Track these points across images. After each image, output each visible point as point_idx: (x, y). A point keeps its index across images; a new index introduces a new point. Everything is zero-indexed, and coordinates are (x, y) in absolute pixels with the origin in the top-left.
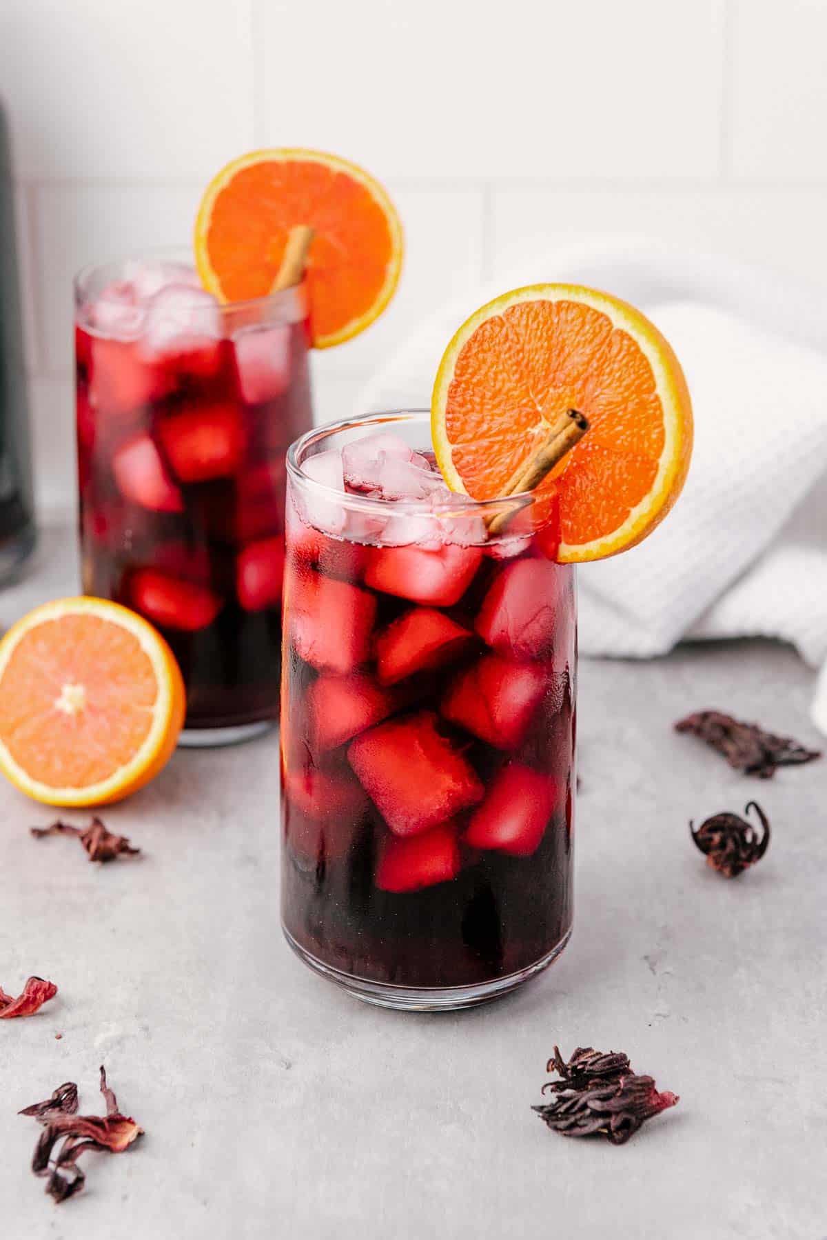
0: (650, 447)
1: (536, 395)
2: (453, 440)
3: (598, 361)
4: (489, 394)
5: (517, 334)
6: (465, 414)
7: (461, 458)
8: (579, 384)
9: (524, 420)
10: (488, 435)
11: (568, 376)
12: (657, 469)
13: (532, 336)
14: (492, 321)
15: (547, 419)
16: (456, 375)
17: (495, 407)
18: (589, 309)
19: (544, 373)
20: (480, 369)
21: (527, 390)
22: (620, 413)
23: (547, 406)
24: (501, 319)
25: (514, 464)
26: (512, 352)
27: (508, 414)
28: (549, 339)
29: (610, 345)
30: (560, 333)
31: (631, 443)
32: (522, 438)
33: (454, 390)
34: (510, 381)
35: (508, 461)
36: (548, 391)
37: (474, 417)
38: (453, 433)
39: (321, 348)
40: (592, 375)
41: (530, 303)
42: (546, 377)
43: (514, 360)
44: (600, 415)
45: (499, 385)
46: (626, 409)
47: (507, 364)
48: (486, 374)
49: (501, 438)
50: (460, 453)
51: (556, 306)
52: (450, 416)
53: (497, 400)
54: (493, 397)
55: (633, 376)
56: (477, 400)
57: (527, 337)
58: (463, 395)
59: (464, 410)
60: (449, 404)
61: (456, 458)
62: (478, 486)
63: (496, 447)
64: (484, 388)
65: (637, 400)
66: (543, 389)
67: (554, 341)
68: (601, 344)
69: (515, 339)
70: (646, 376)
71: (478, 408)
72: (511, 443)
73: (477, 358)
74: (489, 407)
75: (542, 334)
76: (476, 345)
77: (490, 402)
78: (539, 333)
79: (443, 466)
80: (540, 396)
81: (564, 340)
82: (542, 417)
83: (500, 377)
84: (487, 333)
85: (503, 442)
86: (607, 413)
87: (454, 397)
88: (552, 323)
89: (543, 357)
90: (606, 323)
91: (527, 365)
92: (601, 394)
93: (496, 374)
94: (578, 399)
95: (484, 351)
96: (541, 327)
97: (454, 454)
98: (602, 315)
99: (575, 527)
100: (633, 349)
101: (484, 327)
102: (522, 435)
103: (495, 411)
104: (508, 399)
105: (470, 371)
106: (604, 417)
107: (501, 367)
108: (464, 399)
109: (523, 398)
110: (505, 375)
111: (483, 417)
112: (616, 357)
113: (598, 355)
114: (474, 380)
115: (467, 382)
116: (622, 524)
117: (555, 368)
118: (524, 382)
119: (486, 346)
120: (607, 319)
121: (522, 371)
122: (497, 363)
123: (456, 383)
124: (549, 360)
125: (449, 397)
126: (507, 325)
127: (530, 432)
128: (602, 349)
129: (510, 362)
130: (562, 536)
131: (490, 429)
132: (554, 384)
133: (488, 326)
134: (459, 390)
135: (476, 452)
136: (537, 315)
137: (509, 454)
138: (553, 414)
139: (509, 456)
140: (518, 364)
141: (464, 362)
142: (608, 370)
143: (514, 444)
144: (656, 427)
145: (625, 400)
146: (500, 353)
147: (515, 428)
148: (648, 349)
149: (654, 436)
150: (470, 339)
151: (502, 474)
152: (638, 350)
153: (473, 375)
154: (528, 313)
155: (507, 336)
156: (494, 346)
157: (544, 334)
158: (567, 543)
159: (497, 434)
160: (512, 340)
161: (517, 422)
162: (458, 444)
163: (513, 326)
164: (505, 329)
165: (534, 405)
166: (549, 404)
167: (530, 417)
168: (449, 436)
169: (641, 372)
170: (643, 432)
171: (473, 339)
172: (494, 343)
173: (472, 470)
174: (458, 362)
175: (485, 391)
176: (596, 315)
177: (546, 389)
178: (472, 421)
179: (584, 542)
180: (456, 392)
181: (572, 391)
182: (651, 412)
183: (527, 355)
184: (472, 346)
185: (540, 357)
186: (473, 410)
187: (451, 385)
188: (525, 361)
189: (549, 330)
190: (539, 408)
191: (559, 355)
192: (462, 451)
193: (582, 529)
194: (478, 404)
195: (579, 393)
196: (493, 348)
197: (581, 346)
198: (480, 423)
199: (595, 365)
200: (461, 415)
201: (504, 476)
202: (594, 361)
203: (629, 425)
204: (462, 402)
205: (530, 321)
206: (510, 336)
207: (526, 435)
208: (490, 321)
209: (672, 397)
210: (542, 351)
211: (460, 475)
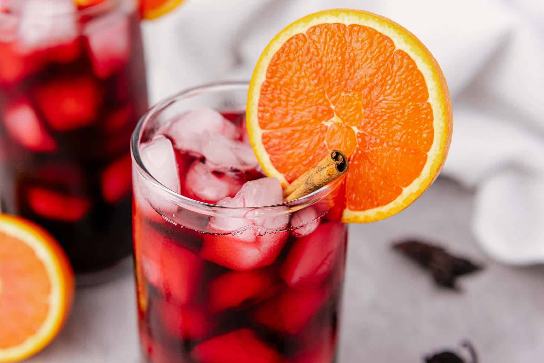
0: (421, 143)
1: (331, 97)
2: (263, 126)
3: (383, 74)
4: (292, 94)
5: (317, 48)
6: (273, 108)
7: (268, 141)
8: (365, 91)
9: (320, 115)
10: (291, 125)
11: (358, 83)
12: (425, 160)
13: (329, 51)
14: (297, 36)
15: (338, 115)
16: (267, 77)
17: (297, 104)
18: (376, 32)
19: (337, 81)
20: (286, 73)
21: (323, 93)
22: (398, 116)
23: (339, 106)
24: (303, 35)
25: (311, 149)
26: (312, 62)
27: (307, 110)
28: (343, 54)
29: (393, 62)
30: (352, 50)
31: (406, 139)
32: (318, 128)
33: (265, 89)
34: (310, 85)
35: (306, 145)
36: (340, 94)
37: (280, 111)
38: (263, 121)
40: (377, 85)
41: (328, 24)
42: (339, 83)
43: (314, 69)
44: (382, 116)
45: (301, 87)
46: (403, 112)
47: (308, 71)
48: (292, 77)
49: (300, 128)
50: (268, 136)
51: (348, 27)
52: (262, 108)
53: (300, 98)
54: (296, 96)
55: (410, 88)
56: (283, 97)
57: (325, 53)
58: (272, 93)
59: (272, 105)
60: (261, 100)
61: (266, 140)
62: (282, 162)
63: (297, 135)
64: (289, 89)
65: (412, 107)
66: (336, 93)
67: (347, 56)
68: (386, 61)
69: (316, 53)
70: (421, 88)
71: (283, 103)
72: (309, 132)
73: (285, 66)
74: (293, 103)
76: (284, 55)
77: (294, 100)
78: (335, 49)
79: (254, 145)
80: (333, 98)
81: (355, 56)
82: (335, 114)
83: (302, 81)
84: (293, 47)
85: (303, 131)
86: (387, 115)
87: (265, 94)
88: (346, 42)
89: (337, 68)
90: (389, 44)
91: (324, 74)
92: (384, 100)
93: (299, 78)
94: (365, 103)
95: (289, 60)
96: (336, 45)
97: (264, 137)
98: (387, 38)
99: (358, 199)
100: (411, 66)
101: (291, 41)
102: (318, 126)
103: (298, 107)
104: (307, 99)
105: (278, 75)
106: (385, 118)
107: (303, 74)
108: (273, 96)
109: (320, 99)
110: (306, 80)
111: (288, 110)
112: (396, 72)
113: (382, 70)
114: (282, 83)
115: (276, 84)
116: (395, 198)
117: (347, 77)
118: (321, 86)
119: (292, 56)
120: (391, 41)
121: (320, 77)
122: (301, 69)
123: (267, 84)
124: (342, 71)
125: (262, 94)
126: (309, 41)
127: (324, 124)
128: (386, 65)
129: (310, 70)
130: (347, 203)
131: (293, 120)
132: (346, 89)
133: (294, 41)
134: (269, 89)
135: (281, 137)
136: (334, 34)
137: (306, 140)
138: (344, 112)
139: (306, 142)
140: (317, 72)
141: (274, 68)
142: (389, 82)
143: (311, 133)
144: (427, 128)
146: (303, 62)
147: (312, 121)
148: (423, 67)
149: (425, 135)
150: (279, 51)
151: (301, 155)
152: (415, 67)
153: (281, 78)
154: (326, 33)
155: (309, 49)
156: (298, 57)
157: (339, 51)
158: (350, 209)
159: (299, 124)
160: (313, 53)
161: (315, 117)
162: (268, 129)
163: (314, 42)
164: (307, 43)
165: (328, 106)
166: (341, 105)
167: (325, 113)
168: (260, 124)
169: (417, 85)
170: (416, 132)
171: (282, 50)
172: (298, 54)
173: (277, 150)
174: (269, 67)
175: (290, 91)
176: (382, 38)
177: (339, 93)
178: (279, 113)
179: (364, 209)
180: (267, 91)
181: (360, 96)
182: (424, 116)
183: (324, 66)
184: (281, 55)
185: (336, 66)
186: (280, 105)
187: (263, 85)
188: (323, 70)
189: (343, 46)
190: (333, 107)
191: (350, 68)
192: (270, 135)
193: (363, 201)
194: (284, 101)
195: (366, 97)
196: (297, 59)
197: (369, 61)
198: (286, 114)
199: (380, 78)
200: (270, 109)
202: (379, 73)
203: (406, 125)
204: (271, 98)
205: (328, 39)
206: (312, 50)
207: (321, 127)
208: (296, 37)
209: (440, 106)
210: (337, 63)
211: (268, 152)
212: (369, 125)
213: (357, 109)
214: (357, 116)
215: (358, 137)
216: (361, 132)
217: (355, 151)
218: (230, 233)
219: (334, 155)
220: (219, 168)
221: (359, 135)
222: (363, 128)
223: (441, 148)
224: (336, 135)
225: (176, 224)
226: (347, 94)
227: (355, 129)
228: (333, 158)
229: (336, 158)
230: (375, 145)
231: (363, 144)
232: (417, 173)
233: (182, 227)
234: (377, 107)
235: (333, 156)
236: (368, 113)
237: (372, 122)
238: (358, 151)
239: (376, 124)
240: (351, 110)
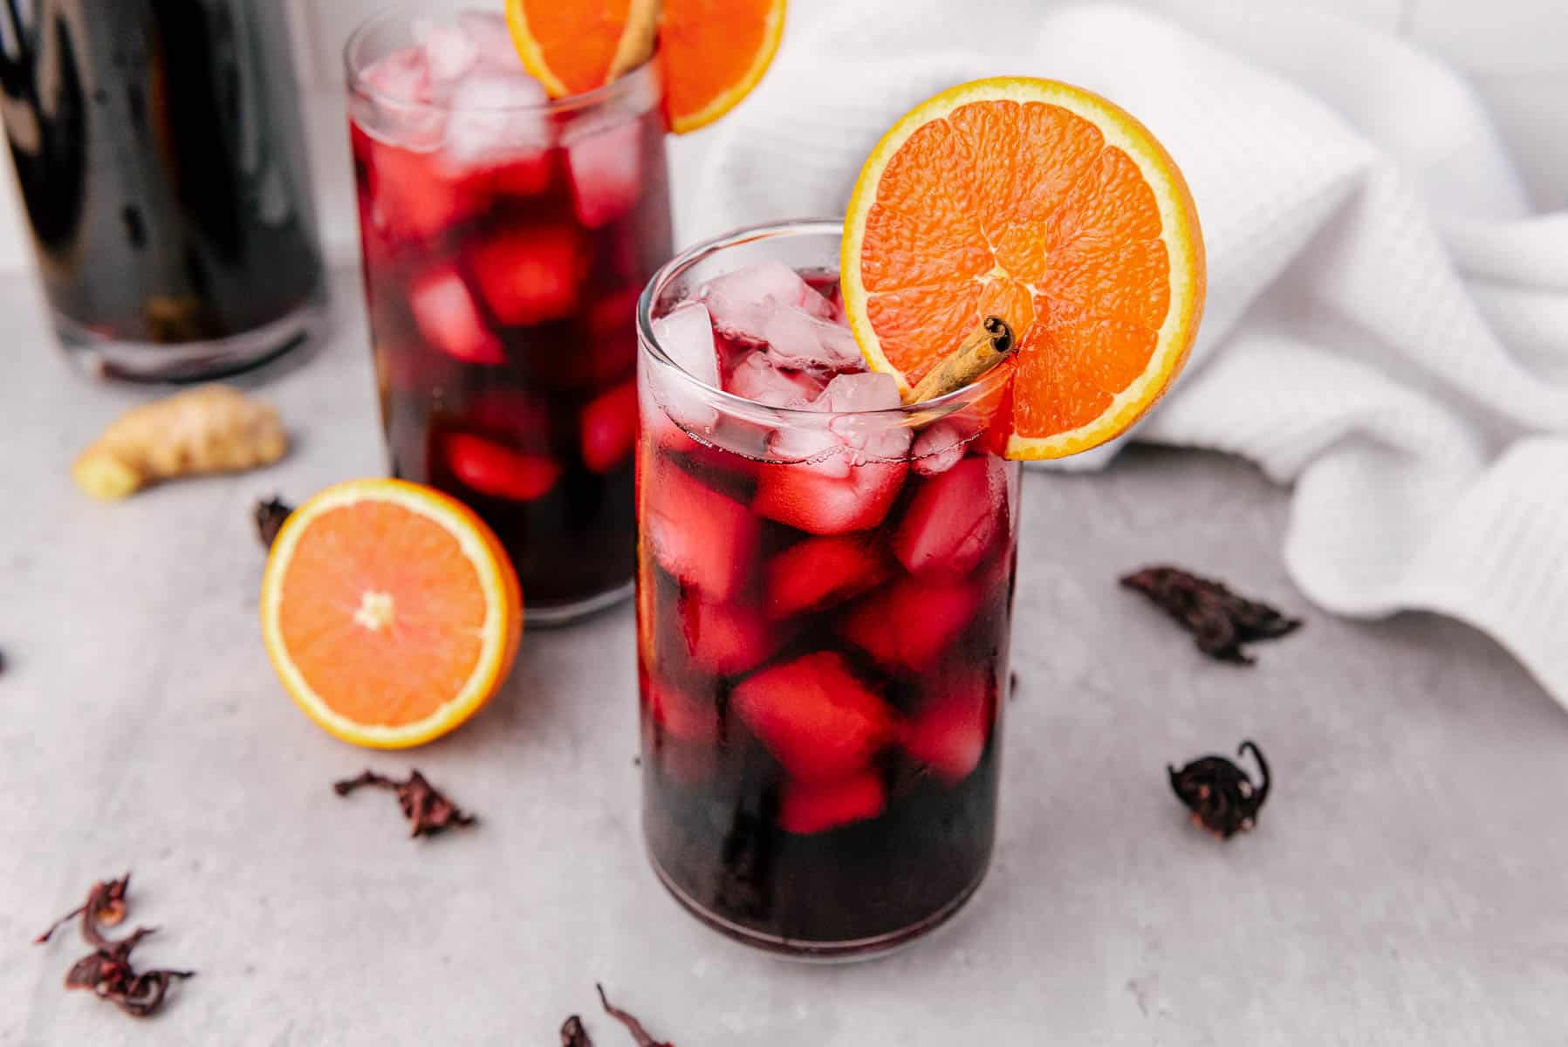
0: (1148, 313)
1: (990, 230)
2: (869, 285)
3: (1082, 188)
4: (922, 227)
5: (966, 144)
6: (889, 251)
7: (879, 312)
8: (1052, 218)
9: (969, 264)
10: (918, 282)
11: (1037, 207)
12: (1154, 344)
13: (989, 149)
14: (933, 125)
15: (1003, 265)
16: (879, 198)
17: (930, 244)
18: (1071, 115)
19: (1001, 202)
20: (912, 190)
21: (977, 224)
22: (1108, 265)
23: (1005, 247)
24: (943, 122)
25: (953, 324)
26: (958, 170)
27: (947, 256)
28: (1012, 155)
29: (1100, 168)
30: (1028, 148)
31: (1122, 306)
32: (965, 289)
33: (874, 218)
34: (953, 210)
35: (944, 319)
36: (1007, 227)
37: (899, 257)
38: (870, 276)
39: (680, 133)
40: (1071, 208)
41: (988, 102)
42: (1004, 207)
43: (960, 182)
44: (1078, 265)
45: (938, 214)
46: (1116, 258)
47: (950, 186)
48: (920, 200)
49: (936, 287)
50: (878, 303)
51: (1023, 108)
52: (868, 254)
53: (935, 234)
54: (928, 231)
55: (1128, 215)
56: (906, 233)
57: (981, 152)
58: (886, 226)
59: (886, 246)
60: (867, 237)
61: (872, 311)
62: (902, 350)
63: (929, 300)
64: (917, 218)
65: (1132, 247)
66: (999, 224)
67: (1019, 157)
68: (1087, 165)
69: (964, 153)
70: (1148, 214)
71: (906, 244)
72: (950, 295)
73: (910, 177)
74: (922, 244)
75: (1002, 147)
76: (909, 157)
77: (924, 237)
78: (998, 147)
79: (854, 320)
80: (994, 234)
81: (1033, 159)
82: (996, 262)
83: (940, 204)
84: (925, 144)
85: (939, 293)
86: (1089, 262)
87: (875, 228)
88: (1018, 133)
89: (1002, 179)
90: (1093, 137)
91: (978, 191)
92: (1083, 235)
93: (934, 198)
94: (1049, 241)
95: (919, 166)
96: (1001, 139)
97: (871, 305)
98: (1090, 125)
99: (1034, 415)
100: (1131, 175)
101: (921, 133)
102: (967, 284)
103: (931, 250)
104: (950, 234)
105: (898, 193)
106: (1084, 268)
107: (942, 190)
108: (888, 231)
109: (970, 236)
110: (946, 201)
111: (913, 258)
112: (1105, 186)
113: (1080, 182)
114: (903, 207)
115: (894, 209)
116: (1100, 414)
117: (1019, 196)
118: (973, 212)
119: (922, 160)
120: (1097, 131)
121: (971, 197)
122: (938, 182)
123: (878, 209)
124: (1009, 185)
125: (868, 227)
126: (954, 132)
127: (977, 281)
128: (1088, 173)
129: (953, 184)
130: (1015, 425)
131: (921, 274)
132: (1016, 217)
133: (927, 131)
134: (881, 218)
135: (901, 304)
136: (997, 120)
137: (946, 310)
138: (1012, 259)
139: (946, 313)
140: (967, 187)
141: (891, 181)
142: (1093, 204)
143: (953, 298)
144: (1158, 286)
145: (1115, 246)
146: (942, 170)
147: (956, 275)
148: (1153, 176)
149: (1153, 299)
150: (900, 150)
151: (935, 337)
152: (1139, 177)
153: (903, 198)
154: (984, 117)
155: (953, 147)
156: (934, 159)
157: (1006, 148)
158: (1021, 434)
159: (931, 282)
160: (960, 154)
161: (961, 267)
162: (876, 291)
163: (962, 132)
164: (951, 135)
165: (985, 247)
166: (1007, 244)
167: (979, 260)
168: (864, 281)
169: (1142, 208)
170: (1138, 292)
171: (904, 150)
172: (933, 155)
173: (893, 328)
174: (882, 180)
175: (918, 222)
176: (1081, 125)
177: (1004, 225)
178: (897, 262)
179: (1044, 435)
180: (877, 221)
181: (1041, 229)
182: (1153, 264)
183: (979, 175)
184: (903, 158)
185: (1000, 177)
186: (899, 247)
187: (871, 211)
188: (977, 183)
189: (1012, 142)
190: (993, 250)
191: (1025, 178)
192: (883, 302)
193: (1044, 418)
194: (908, 239)
195: (1052, 231)
196: (931, 165)
197: (1058, 167)
198: (910, 263)
199: (1076, 196)
200: (882, 253)
201: (938, 339)
202: (1076, 188)
203: (1121, 281)
204: (885, 234)
205: (987, 128)
206: (958, 148)
207: (972, 285)
208: (931, 125)
209: (1183, 246)
210: (1002, 171)
211: (877, 333)
212: (1056, 282)
213: (1037, 251)
214: (1035, 266)
215: (1036, 303)
216: (1042, 294)
217: (1030, 329)
218: (804, 461)
219: (991, 323)
220: (790, 362)
221: (1038, 299)
222: (1045, 286)
223: (1182, 321)
224: (998, 300)
225: (710, 446)
226: (1019, 226)
227: (1031, 288)
228: (988, 329)
229: (994, 329)
230: (1065, 316)
231: (1044, 316)
232: (1140, 368)
233: (721, 450)
234: (1071, 248)
235: (988, 325)
236: (1055, 259)
237: (1061, 276)
238: (1035, 327)
239: (1068, 279)
240: (1024, 254)
